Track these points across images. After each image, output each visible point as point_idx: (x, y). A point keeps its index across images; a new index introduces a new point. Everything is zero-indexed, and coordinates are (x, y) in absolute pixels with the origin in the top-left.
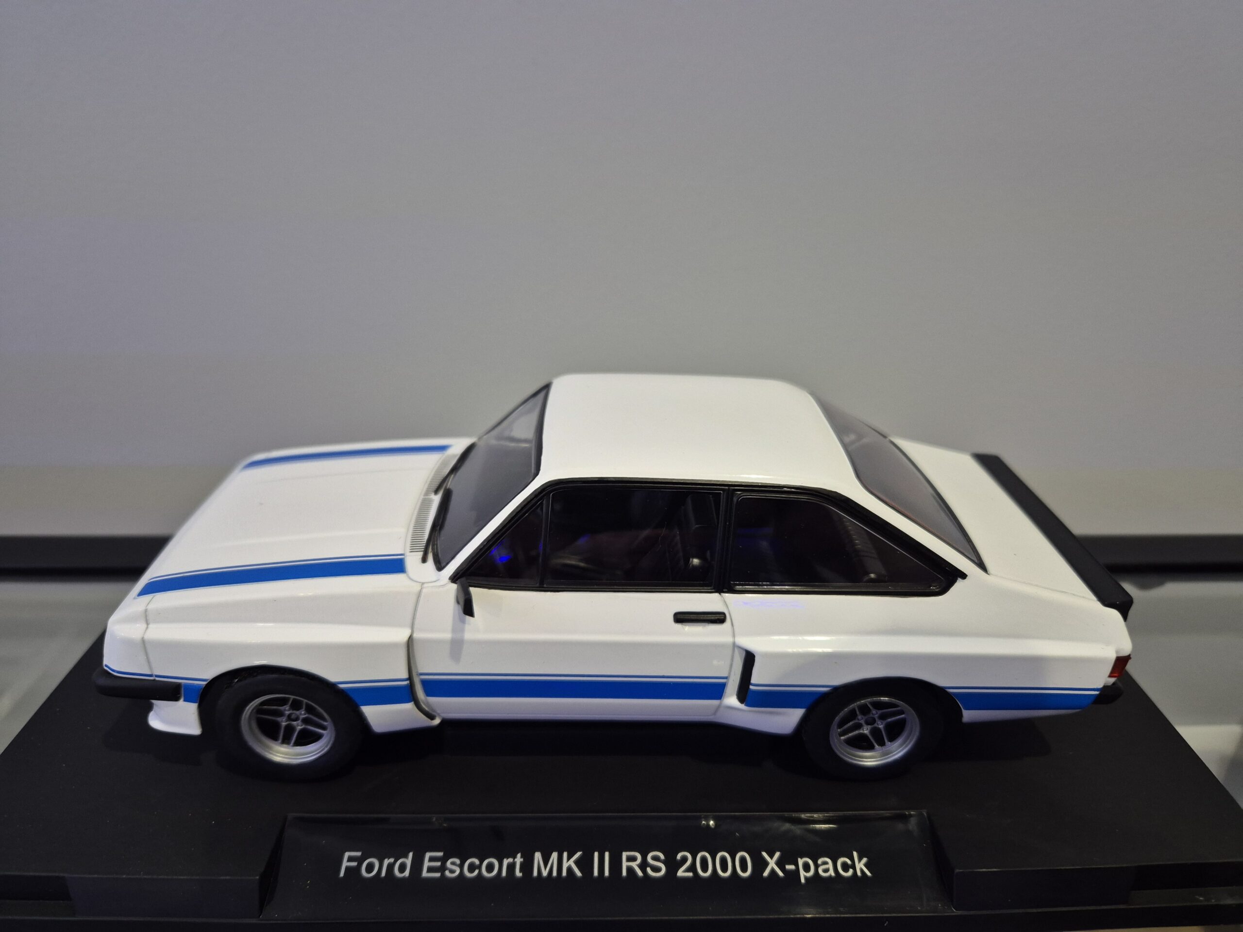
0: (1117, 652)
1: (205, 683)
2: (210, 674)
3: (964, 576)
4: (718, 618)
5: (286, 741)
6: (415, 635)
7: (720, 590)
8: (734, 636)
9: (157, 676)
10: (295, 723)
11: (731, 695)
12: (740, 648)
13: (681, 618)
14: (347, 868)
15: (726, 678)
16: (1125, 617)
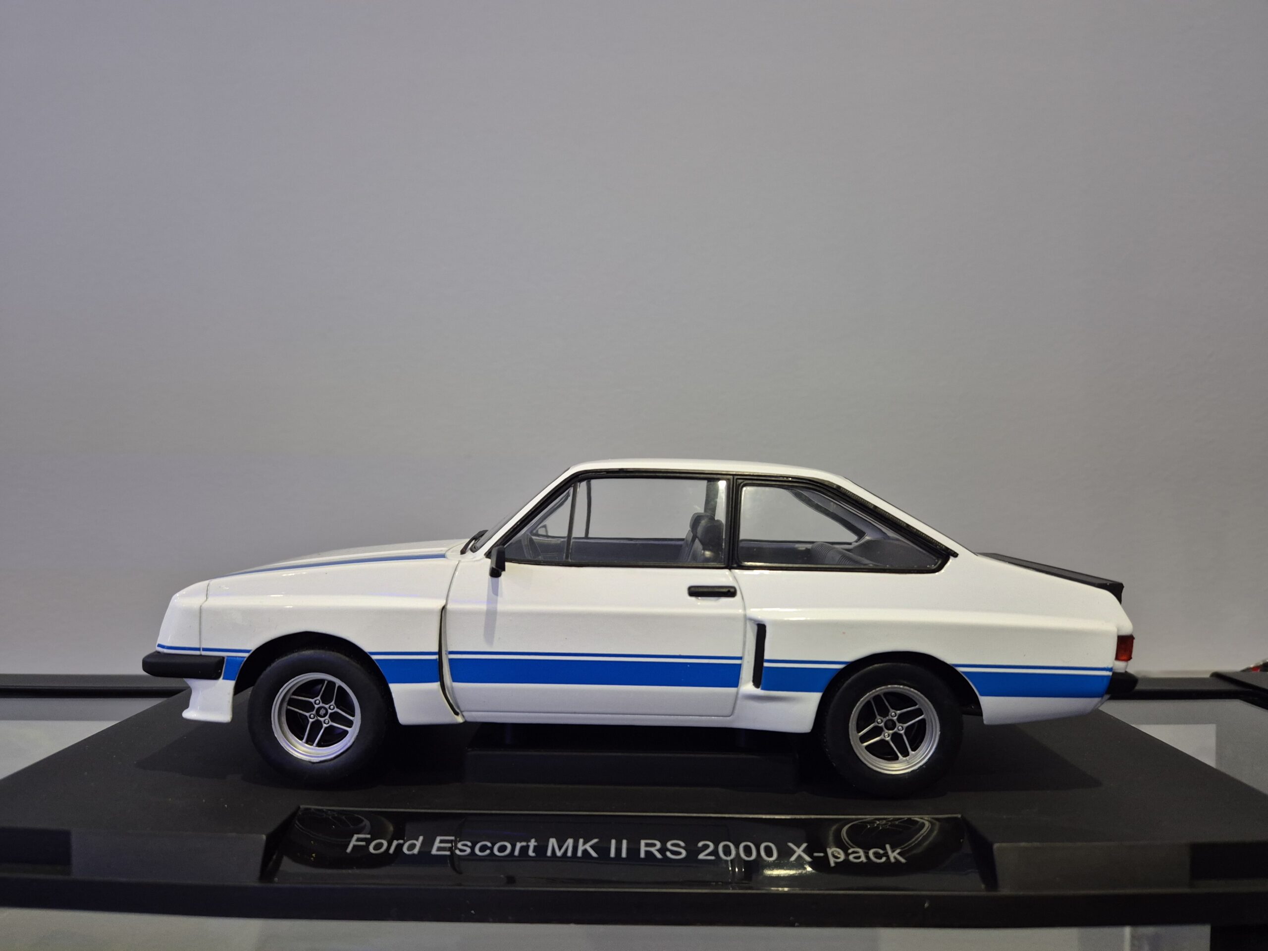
0: (1118, 630)
1: (247, 655)
2: (253, 644)
3: (955, 555)
4: (729, 592)
5: (310, 741)
6: (449, 607)
7: (729, 567)
8: (745, 609)
9: (205, 650)
10: (322, 719)
11: (747, 682)
12: (751, 619)
13: (696, 592)
14: (354, 846)
15: (740, 658)
16: (1120, 600)
